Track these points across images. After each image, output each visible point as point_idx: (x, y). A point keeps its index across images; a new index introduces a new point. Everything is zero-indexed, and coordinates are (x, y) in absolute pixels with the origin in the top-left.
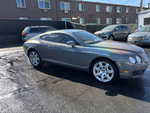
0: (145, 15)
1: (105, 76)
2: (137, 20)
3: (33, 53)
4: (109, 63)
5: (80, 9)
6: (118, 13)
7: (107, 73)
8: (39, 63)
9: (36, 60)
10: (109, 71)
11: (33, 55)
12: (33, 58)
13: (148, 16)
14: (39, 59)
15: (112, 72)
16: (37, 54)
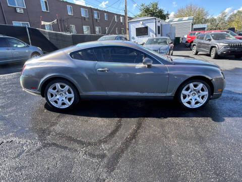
0: (137, 24)
1: (196, 101)
2: (128, 29)
3: (58, 85)
4: (203, 83)
5: (44, 9)
6: (97, 20)
7: (199, 96)
8: (72, 102)
9: (64, 99)
10: (202, 93)
11: (56, 90)
12: (56, 96)
13: (140, 25)
14: (72, 95)
15: (206, 93)
16: (67, 87)
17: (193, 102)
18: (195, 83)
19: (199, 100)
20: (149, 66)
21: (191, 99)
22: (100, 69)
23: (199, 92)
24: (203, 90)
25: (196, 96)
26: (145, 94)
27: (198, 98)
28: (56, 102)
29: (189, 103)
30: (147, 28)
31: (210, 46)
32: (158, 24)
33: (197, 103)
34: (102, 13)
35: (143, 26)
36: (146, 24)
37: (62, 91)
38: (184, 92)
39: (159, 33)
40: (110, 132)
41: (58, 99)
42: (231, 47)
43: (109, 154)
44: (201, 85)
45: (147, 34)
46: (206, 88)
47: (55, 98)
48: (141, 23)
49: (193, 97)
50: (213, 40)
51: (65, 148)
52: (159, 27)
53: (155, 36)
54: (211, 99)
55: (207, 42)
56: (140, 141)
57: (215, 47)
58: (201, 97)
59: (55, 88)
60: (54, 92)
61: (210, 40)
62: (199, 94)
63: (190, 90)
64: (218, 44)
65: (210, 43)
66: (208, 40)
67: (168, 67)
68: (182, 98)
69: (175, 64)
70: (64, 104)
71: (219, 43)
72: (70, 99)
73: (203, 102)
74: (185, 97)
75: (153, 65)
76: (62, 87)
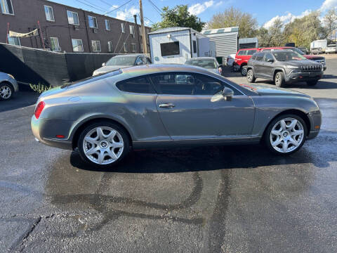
0: (162, 37)
1: (289, 143)
3: (100, 130)
4: (297, 119)
6: (93, 29)
7: (292, 136)
8: (120, 153)
9: (108, 150)
10: (297, 132)
11: (97, 138)
12: (96, 146)
13: (167, 39)
14: (121, 144)
15: (301, 132)
16: (114, 132)
17: (286, 145)
18: (287, 119)
19: (293, 141)
20: (229, 99)
21: (283, 141)
22: (163, 105)
23: (292, 131)
24: (297, 128)
25: (289, 137)
26: (224, 137)
27: (291, 140)
28: (95, 156)
29: (280, 146)
30: (177, 43)
31: (273, 70)
32: (194, 38)
33: (290, 145)
34: (100, 18)
35: (171, 41)
36: (177, 38)
37: (106, 138)
38: (274, 132)
39: (195, 52)
40: (191, 190)
41: (99, 151)
42: (303, 70)
43: (207, 217)
44: (295, 122)
45: (179, 53)
46: (301, 126)
47: (94, 150)
48: (169, 36)
49: (285, 138)
50: (276, 61)
51: (142, 216)
52: (194, 42)
53: (190, 55)
54: (307, 140)
55: (269, 64)
56: (239, 198)
57: (281, 71)
58: (295, 137)
59: (94, 135)
60: (93, 140)
61: (272, 61)
62: (293, 134)
63: (281, 129)
64: (285, 67)
65: (273, 65)
66: (270, 61)
67: (253, 99)
68: (271, 140)
69: (260, 94)
70: (107, 158)
71: (286, 65)
72: (116, 151)
73: (297, 143)
74: (275, 139)
75: (233, 97)
76: (107, 132)
